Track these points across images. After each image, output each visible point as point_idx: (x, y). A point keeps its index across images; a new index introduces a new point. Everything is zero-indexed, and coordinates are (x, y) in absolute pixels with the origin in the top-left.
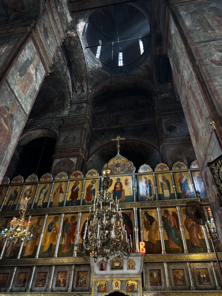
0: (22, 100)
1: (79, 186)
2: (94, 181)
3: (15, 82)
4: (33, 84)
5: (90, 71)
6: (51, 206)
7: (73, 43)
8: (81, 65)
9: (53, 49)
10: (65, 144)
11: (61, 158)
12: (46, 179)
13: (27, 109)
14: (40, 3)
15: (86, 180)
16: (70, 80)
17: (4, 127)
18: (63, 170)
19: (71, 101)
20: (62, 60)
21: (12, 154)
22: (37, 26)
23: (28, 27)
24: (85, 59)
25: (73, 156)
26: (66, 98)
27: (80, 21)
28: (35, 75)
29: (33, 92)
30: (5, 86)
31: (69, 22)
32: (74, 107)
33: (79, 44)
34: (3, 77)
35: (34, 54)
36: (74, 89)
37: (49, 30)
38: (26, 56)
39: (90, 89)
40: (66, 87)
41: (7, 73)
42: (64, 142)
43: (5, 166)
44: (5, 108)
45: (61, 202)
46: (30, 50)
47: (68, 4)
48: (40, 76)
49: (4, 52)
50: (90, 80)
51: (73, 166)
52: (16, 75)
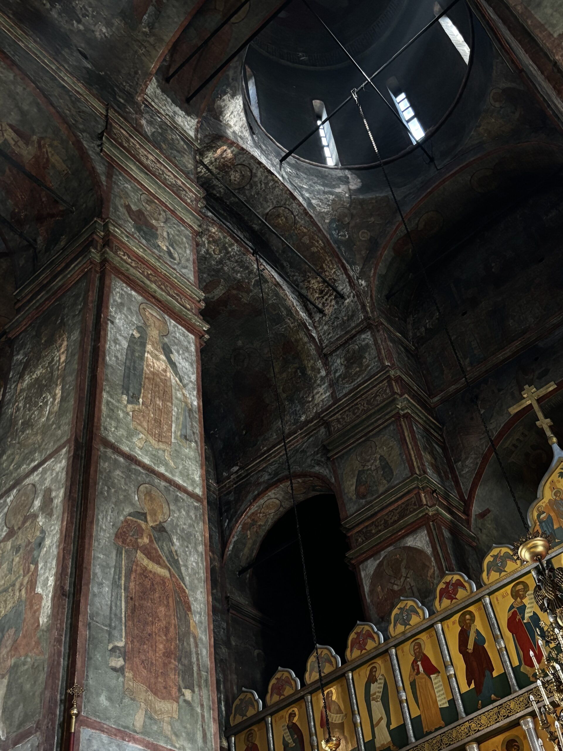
0: (166, 465)
1: (479, 625)
2: (520, 587)
3: (128, 430)
4: (177, 398)
5: (330, 223)
6: (419, 734)
7: (238, 175)
8: (295, 222)
9: (185, 252)
10: (369, 499)
11: (375, 554)
12: (362, 647)
13: (193, 481)
14: (92, 159)
15: (489, 594)
16: (285, 287)
17: (155, 573)
18: (402, 593)
19: (320, 349)
20: (231, 245)
21: (210, 639)
22: (111, 228)
23: (90, 252)
24: (295, 198)
25: (412, 530)
26: (299, 348)
27: (223, 104)
28: (169, 368)
29: (188, 419)
30: (106, 458)
31: (192, 133)
32: (339, 361)
33: (255, 166)
34: (91, 439)
35: (140, 312)
36: (311, 307)
37: (149, 208)
38: (120, 335)
39: (358, 278)
40: (284, 313)
41: (96, 420)
42: (360, 496)
43: (206, 686)
44: (135, 519)
45: (447, 705)
46: (125, 309)
47: (163, 91)
48: (186, 359)
49: (65, 361)
50: (343, 249)
51: (428, 564)
52: (121, 409)
